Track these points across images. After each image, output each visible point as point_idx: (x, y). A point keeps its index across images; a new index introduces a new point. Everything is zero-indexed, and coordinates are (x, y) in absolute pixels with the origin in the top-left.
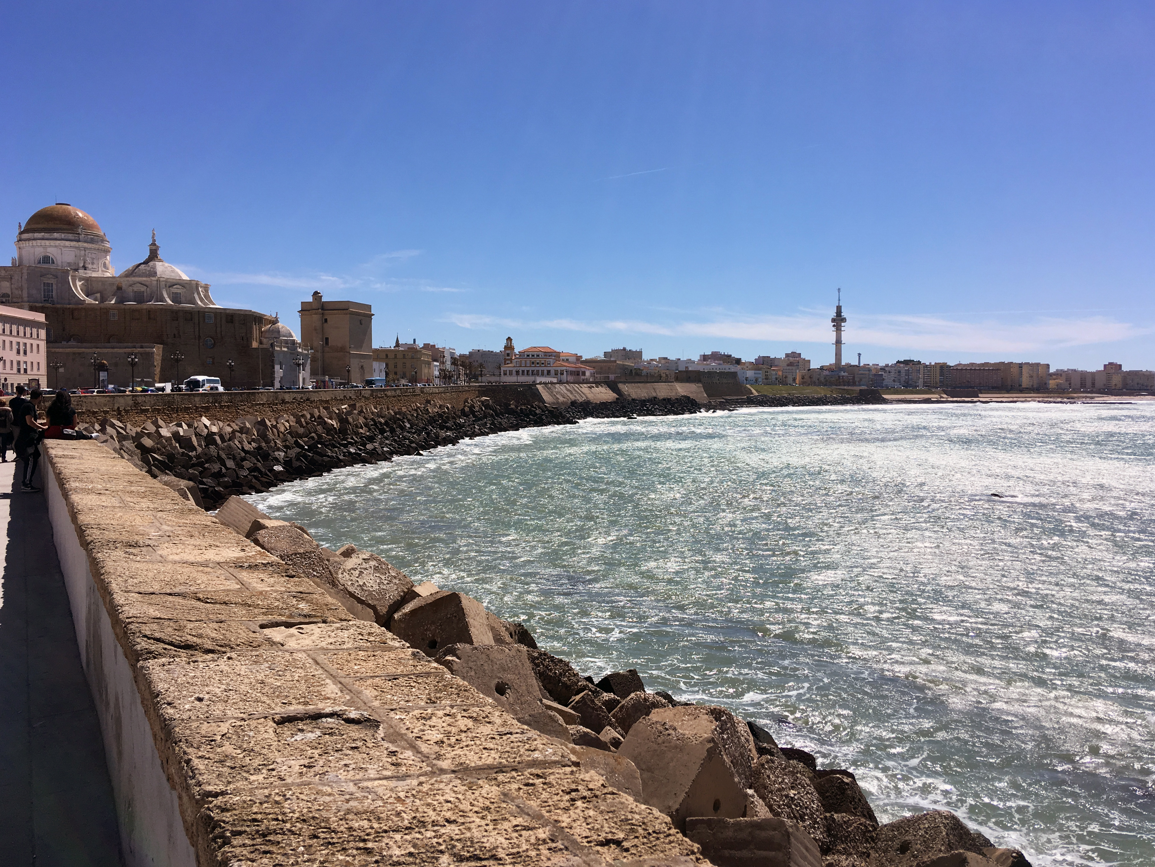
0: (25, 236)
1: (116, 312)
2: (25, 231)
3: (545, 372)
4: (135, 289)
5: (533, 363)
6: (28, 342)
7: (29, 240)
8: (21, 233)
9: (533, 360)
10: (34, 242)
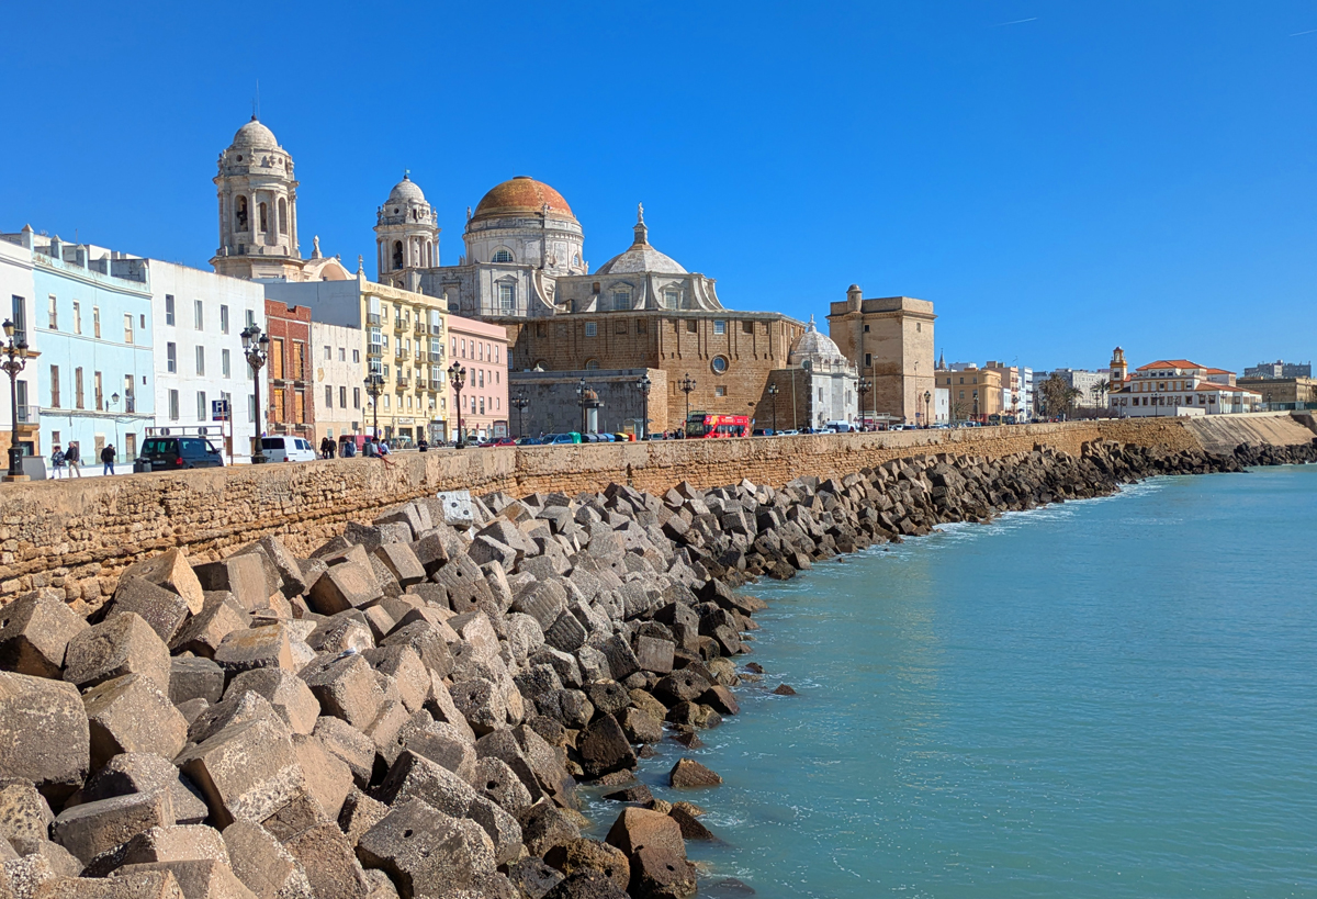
0: (475, 225)
1: (595, 324)
2: (476, 218)
3: (1184, 400)
4: (617, 290)
5: (1162, 386)
6: (486, 368)
7: (481, 230)
8: (471, 221)
9: (1162, 382)
10: (488, 232)
